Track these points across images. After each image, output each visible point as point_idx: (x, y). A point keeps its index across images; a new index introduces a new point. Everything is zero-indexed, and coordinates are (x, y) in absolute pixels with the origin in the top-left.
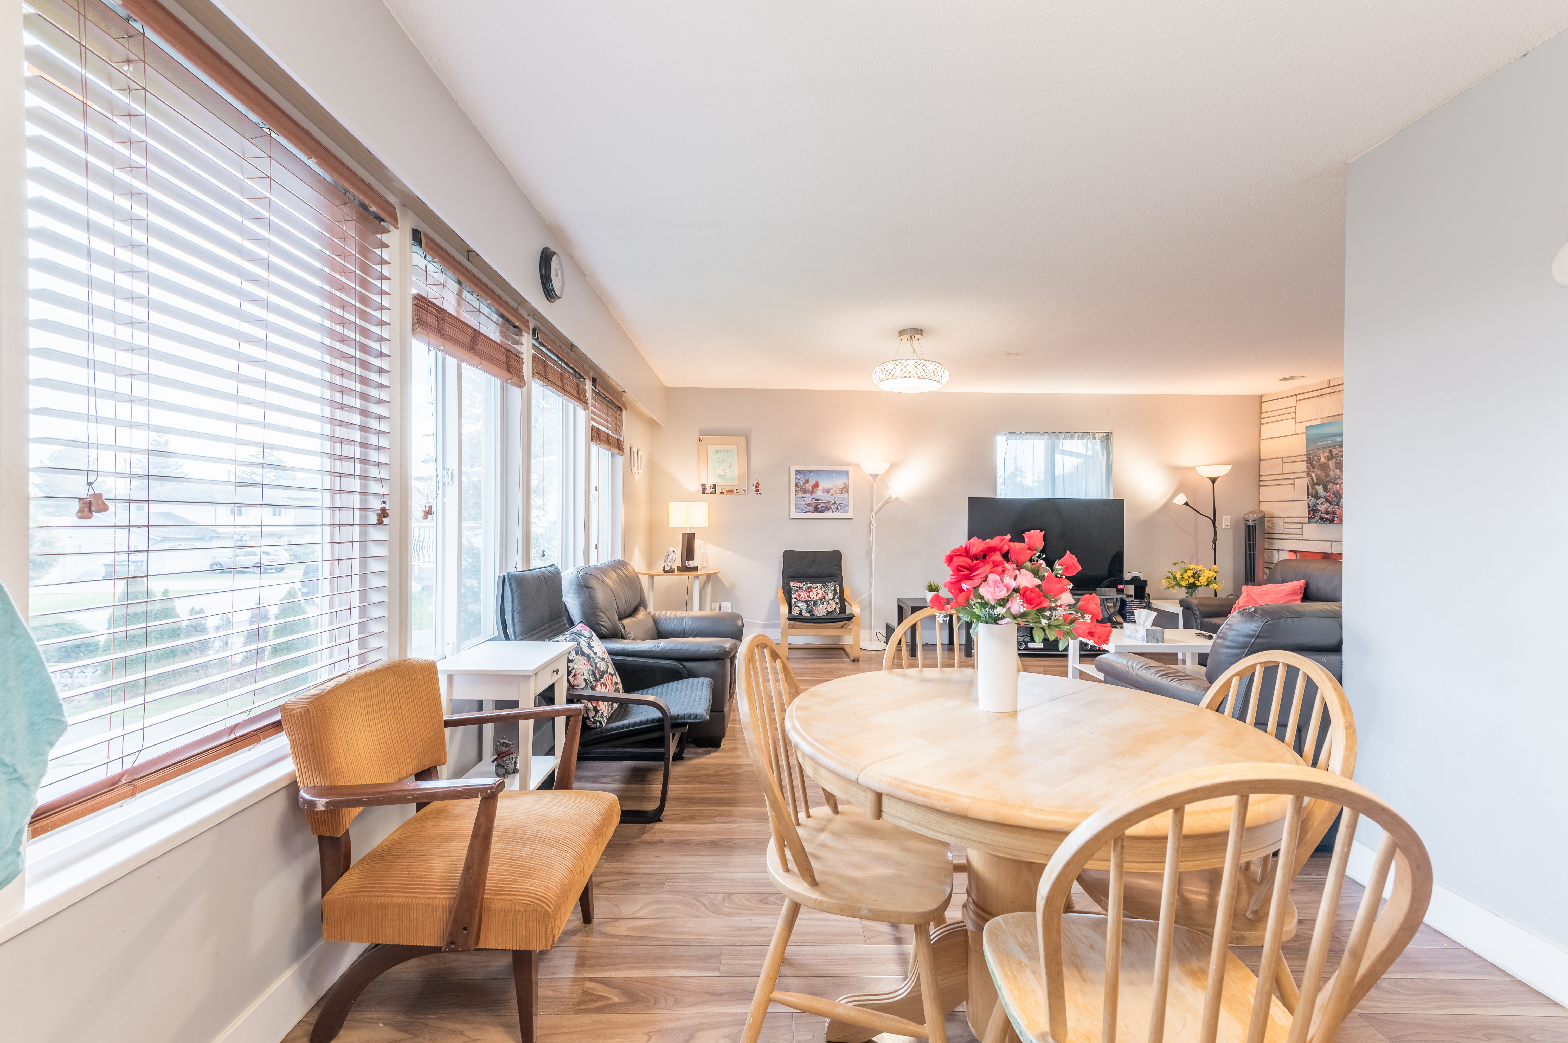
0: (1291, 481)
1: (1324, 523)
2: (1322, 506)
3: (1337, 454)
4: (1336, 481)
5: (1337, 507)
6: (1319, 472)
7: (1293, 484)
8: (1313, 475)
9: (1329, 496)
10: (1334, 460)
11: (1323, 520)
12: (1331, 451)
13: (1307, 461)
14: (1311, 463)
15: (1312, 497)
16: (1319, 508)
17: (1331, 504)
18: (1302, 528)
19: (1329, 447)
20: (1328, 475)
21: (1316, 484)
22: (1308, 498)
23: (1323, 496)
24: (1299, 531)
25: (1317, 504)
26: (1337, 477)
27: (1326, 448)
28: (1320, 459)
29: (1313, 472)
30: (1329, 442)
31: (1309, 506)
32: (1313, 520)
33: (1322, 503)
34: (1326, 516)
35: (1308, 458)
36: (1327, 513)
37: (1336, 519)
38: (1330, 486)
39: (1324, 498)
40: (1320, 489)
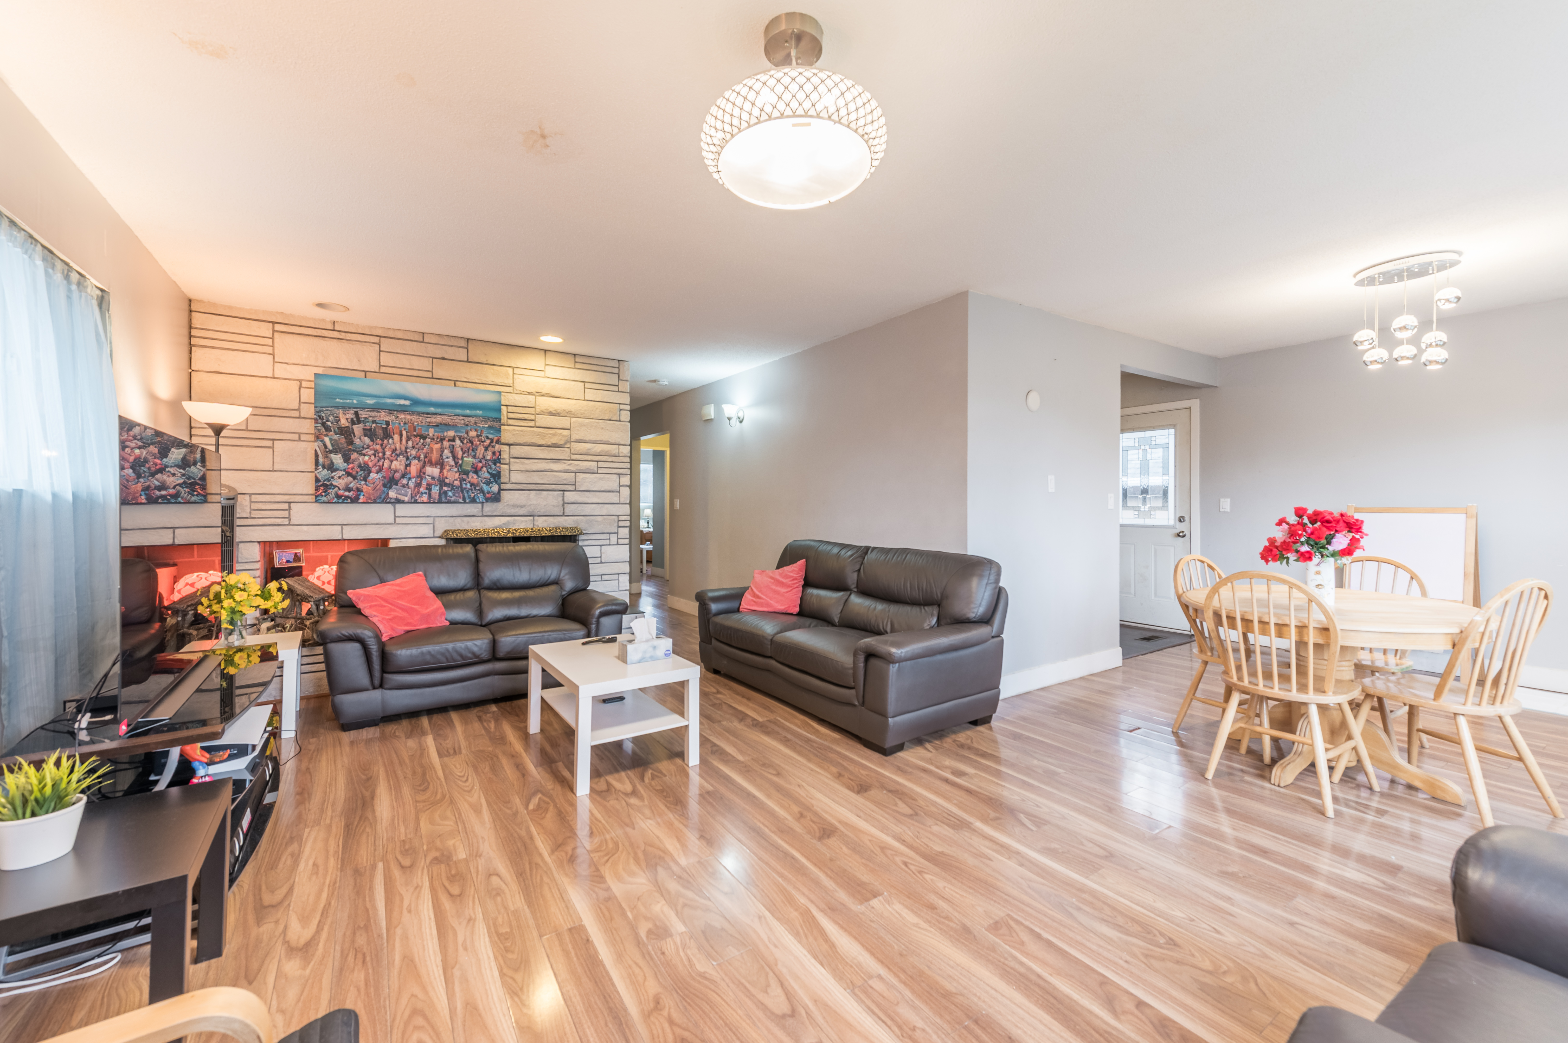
0: (269, 443)
1: (343, 502)
2: (341, 481)
3: (366, 418)
4: (364, 452)
5: (363, 482)
6: (336, 437)
7: (273, 447)
8: (327, 440)
9: (353, 468)
10: (361, 425)
11: (341, 499)
12: (356, 413)
13: (316, 420)
14: (323, 424)
15: (324, 467)
16: (334, 483)
17: (354, 478)
18: (290, 508)
19: (354, 408)
20: (351, 443)
21: (331, 452)
22: (316, 469)
23: (342, 469)
24: (286, 514)
25: (333, 478)
26: (365, 446)
27: (350, 408)
28: (340, 420)
29: (326, 435)
30: (355, 402)
31: (317, 480)
32: (325, 499)
33: (340, 477)
34: (347, 493)
35: (319, 416)
36: (348, 489)
37: (362, 497)
38: (354, 456)
39: (344, 470)
40: (337, 459)
